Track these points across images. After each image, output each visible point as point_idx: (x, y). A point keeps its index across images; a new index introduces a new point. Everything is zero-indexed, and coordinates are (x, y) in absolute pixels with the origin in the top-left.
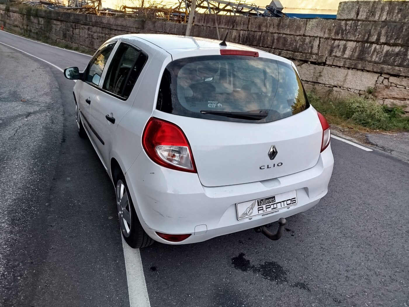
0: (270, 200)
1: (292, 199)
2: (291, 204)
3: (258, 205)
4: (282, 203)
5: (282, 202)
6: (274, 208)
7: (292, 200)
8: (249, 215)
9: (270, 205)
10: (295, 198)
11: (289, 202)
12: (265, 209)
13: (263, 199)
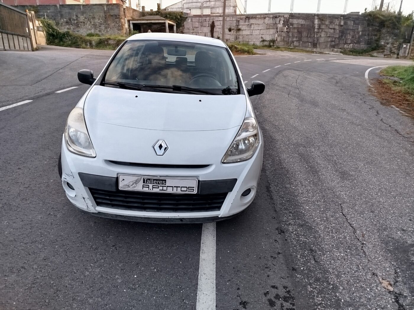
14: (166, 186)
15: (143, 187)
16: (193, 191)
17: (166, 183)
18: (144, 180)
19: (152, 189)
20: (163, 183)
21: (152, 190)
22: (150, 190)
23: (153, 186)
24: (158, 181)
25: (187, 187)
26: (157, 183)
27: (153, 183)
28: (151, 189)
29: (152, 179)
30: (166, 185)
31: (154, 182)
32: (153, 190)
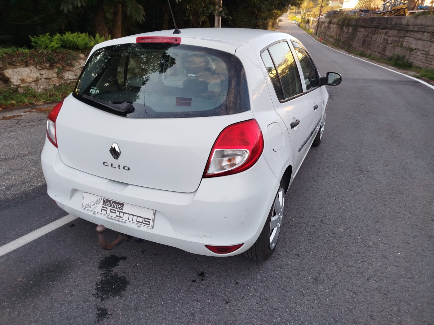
0: (117, 206)
1: (145, 218)
2: (143, 224)
3: (103, 204)
4: (131, 217)
5: (131, 215)
6: (119, 216)
7: (145, 220)
8: (92, 208)
9: (115, 210)
10: (150, 220)
11: (140, 220)
12: (109, 211)
13: (110, 200)
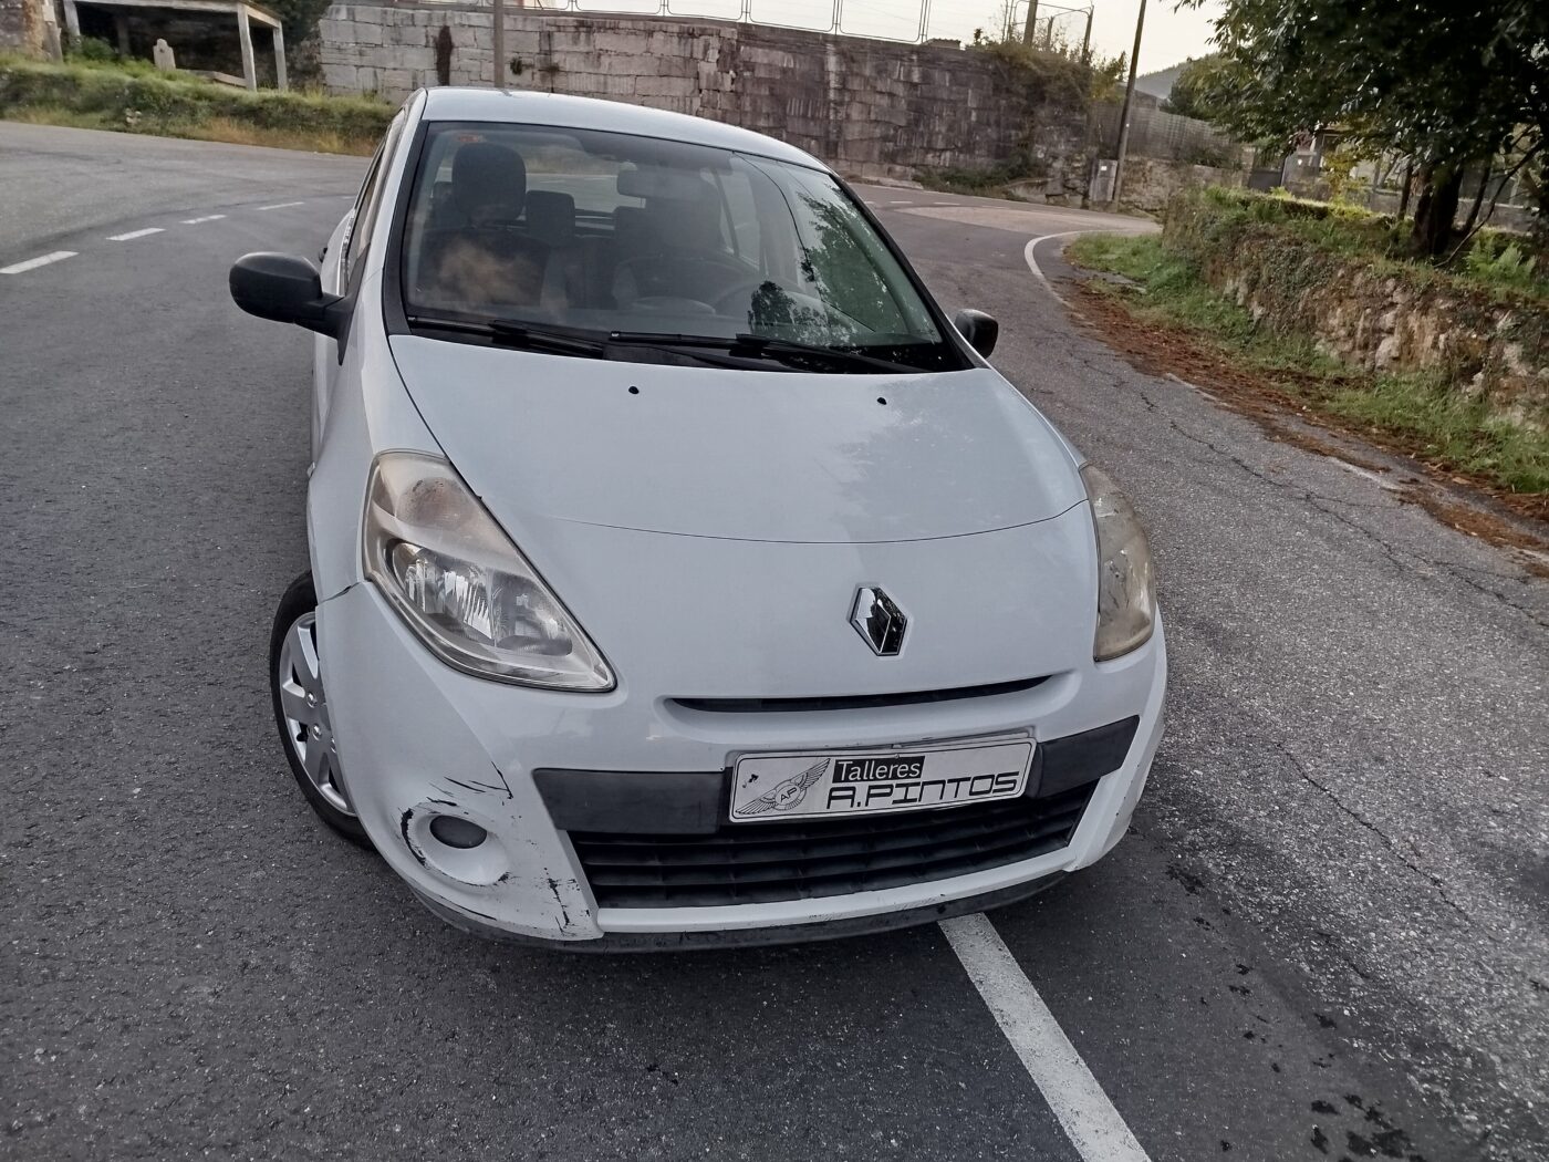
14: (918, 784)
15: (831, 798)
16: (1012, 789)
17: (920, 769)
18: (838, 768)
19: (863, 804)
20: (910, 771)
21: (863, 807)
22: (855, 807)
23: (871, 787)
24: (892, 767)
25: (992, 776)
26: (888, 774)
27: (874, 775)
28: (859, 804)
29: (870, 761)
30: (921, 780)
31: (877, 772)
32: (867, 805)
